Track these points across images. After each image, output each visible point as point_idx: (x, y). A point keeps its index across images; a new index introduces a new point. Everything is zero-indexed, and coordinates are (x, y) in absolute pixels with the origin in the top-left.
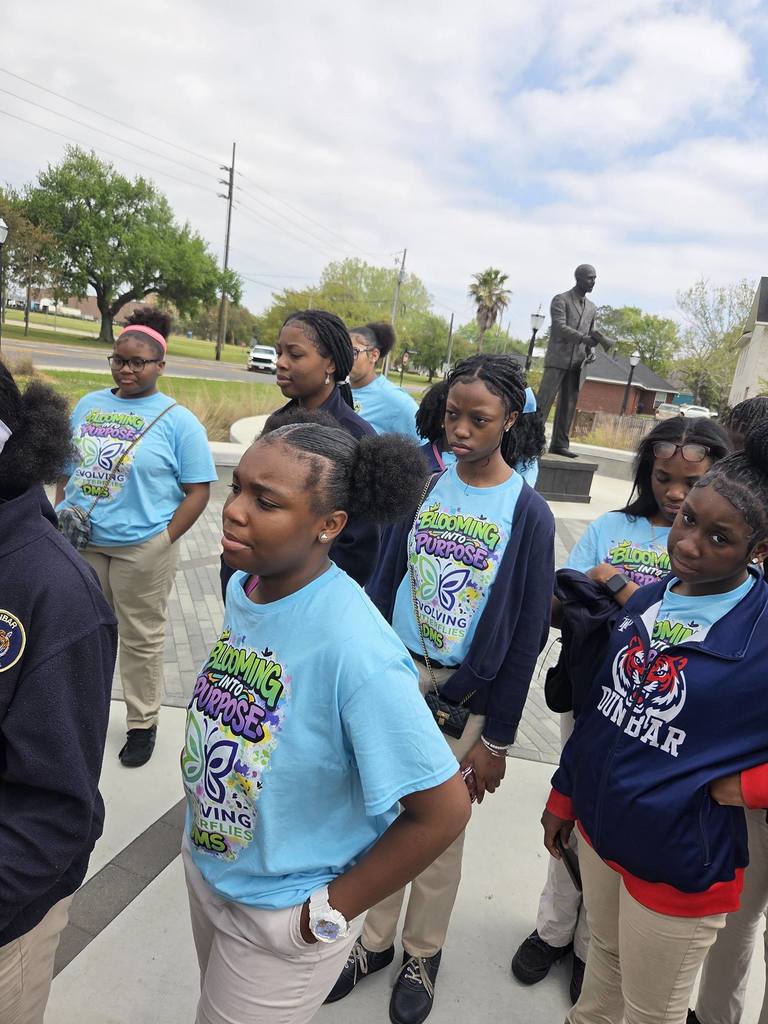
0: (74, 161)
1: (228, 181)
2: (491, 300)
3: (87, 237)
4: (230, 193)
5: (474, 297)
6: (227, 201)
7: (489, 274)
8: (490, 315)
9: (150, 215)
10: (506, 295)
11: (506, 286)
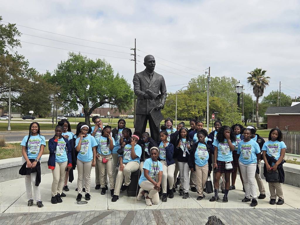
0: (72, 58)
1: (134, 54)
2: (259, 83)
3: (75, 86)
4: (135, 58)
5: (250, 83)
6: (134, 62)
7: (256, 71)
8: (260, 90)
9: (103, 73)
10: (266, 79)
11: (266, 76)
